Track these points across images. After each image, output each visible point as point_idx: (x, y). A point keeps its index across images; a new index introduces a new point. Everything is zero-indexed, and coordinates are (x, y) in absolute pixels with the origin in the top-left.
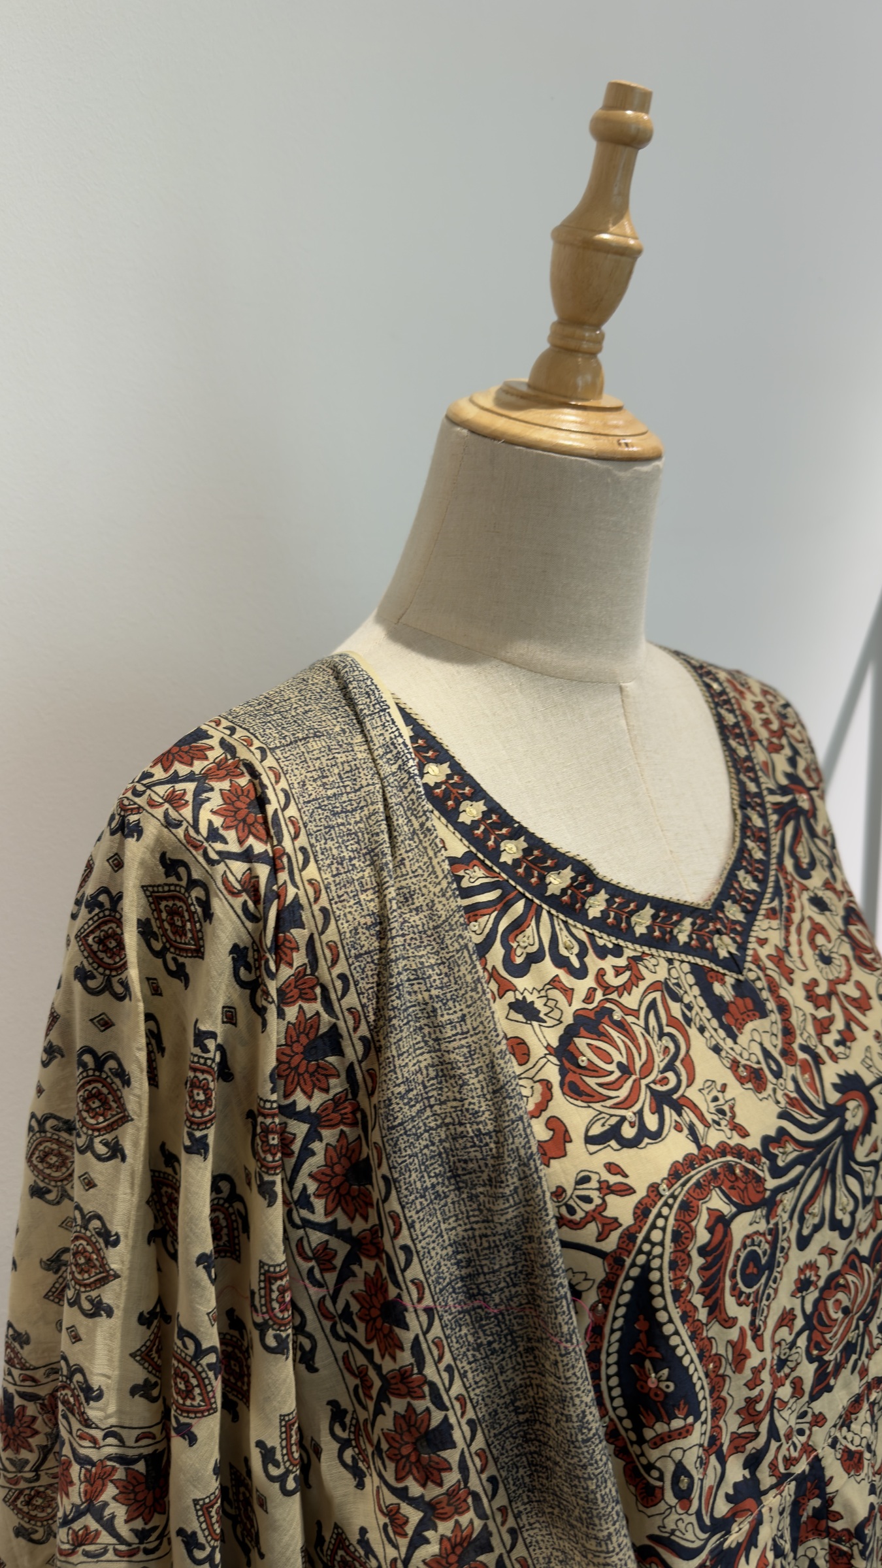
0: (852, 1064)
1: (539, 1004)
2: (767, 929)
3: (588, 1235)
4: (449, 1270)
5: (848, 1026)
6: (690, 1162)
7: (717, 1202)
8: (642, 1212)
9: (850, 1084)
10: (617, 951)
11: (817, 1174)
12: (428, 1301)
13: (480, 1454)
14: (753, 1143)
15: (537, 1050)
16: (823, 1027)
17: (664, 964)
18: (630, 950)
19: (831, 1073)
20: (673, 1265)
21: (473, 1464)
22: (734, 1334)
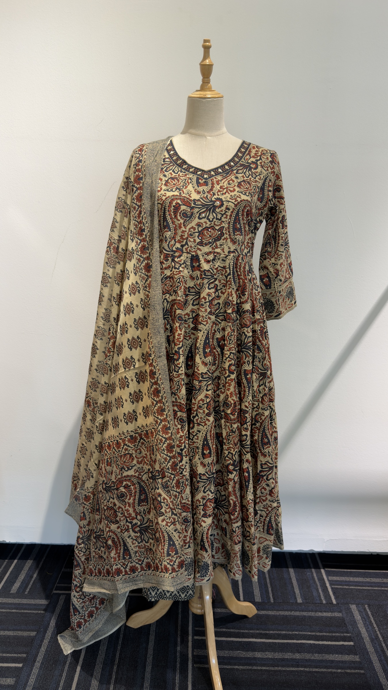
0: (223, 197)
1: (167, 176)
2: (219, 178)
3: (159, 202)
4: (149, 209)
5: (226, 193)
6: (177, 195)
7: (179, 201)
8: (166, 199)
9: (220, 200)
10: (185, 172)
11: (205, 209)
12: (145, 211)
13: (149, 236)
14: (192, 199)
15: (163, 180)
16: (219, 191)
17: (192, 176)
18: (187, 173)
19: (216, 197)
20: (168, 206)
21: (148, 237)
22: (179, 222)
